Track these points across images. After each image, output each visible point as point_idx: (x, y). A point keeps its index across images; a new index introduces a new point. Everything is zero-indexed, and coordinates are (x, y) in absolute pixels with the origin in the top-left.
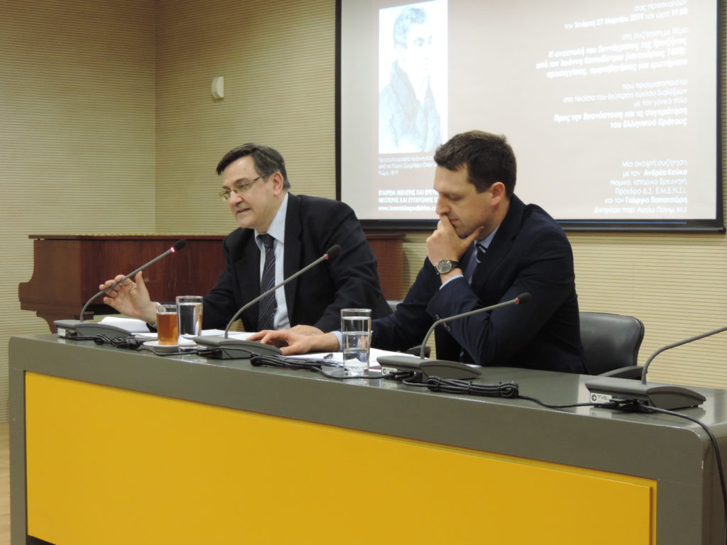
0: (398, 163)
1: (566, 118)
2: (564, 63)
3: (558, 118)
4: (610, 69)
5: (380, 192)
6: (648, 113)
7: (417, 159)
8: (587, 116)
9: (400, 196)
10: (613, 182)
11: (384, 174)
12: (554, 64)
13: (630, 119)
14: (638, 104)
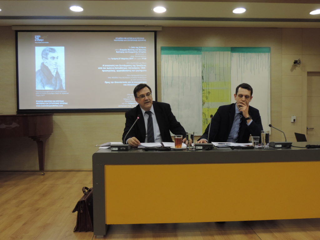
0: (44, 93)
1: (108, 82)
2: (108, 68)
3: (106, 82)
4: (123, 71)
5: (37, 101)
6: (135, 82)
7: (53, 92)
8: (115, 82)
9: (45, 102)
10: (124, 99)
11: (39, 96)
12: (104, 68)
13: (129, 83)
14: (132, 80)
